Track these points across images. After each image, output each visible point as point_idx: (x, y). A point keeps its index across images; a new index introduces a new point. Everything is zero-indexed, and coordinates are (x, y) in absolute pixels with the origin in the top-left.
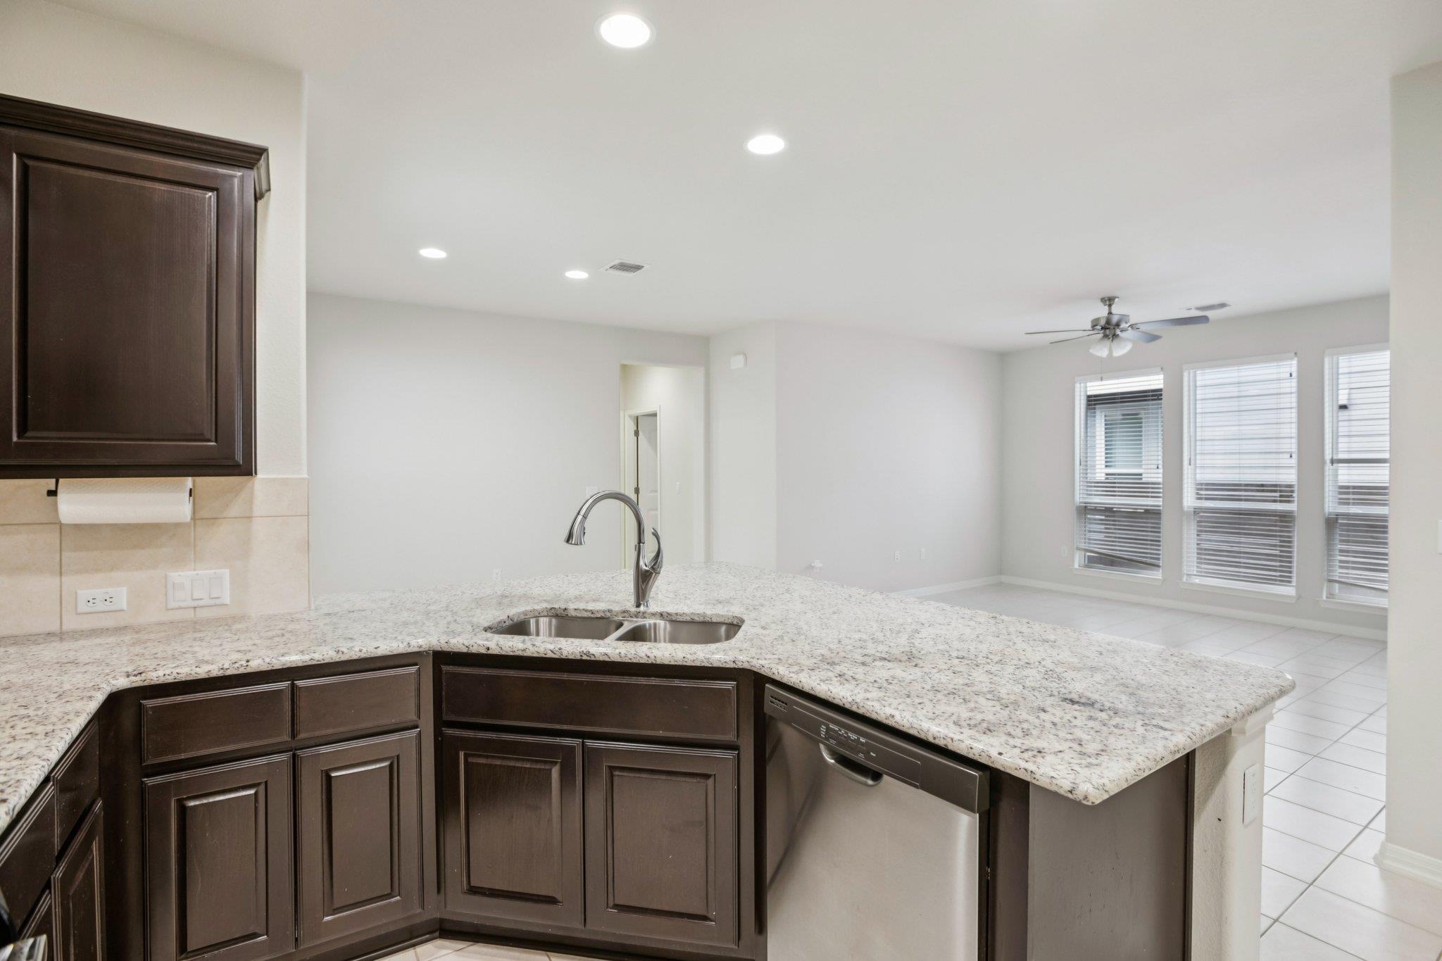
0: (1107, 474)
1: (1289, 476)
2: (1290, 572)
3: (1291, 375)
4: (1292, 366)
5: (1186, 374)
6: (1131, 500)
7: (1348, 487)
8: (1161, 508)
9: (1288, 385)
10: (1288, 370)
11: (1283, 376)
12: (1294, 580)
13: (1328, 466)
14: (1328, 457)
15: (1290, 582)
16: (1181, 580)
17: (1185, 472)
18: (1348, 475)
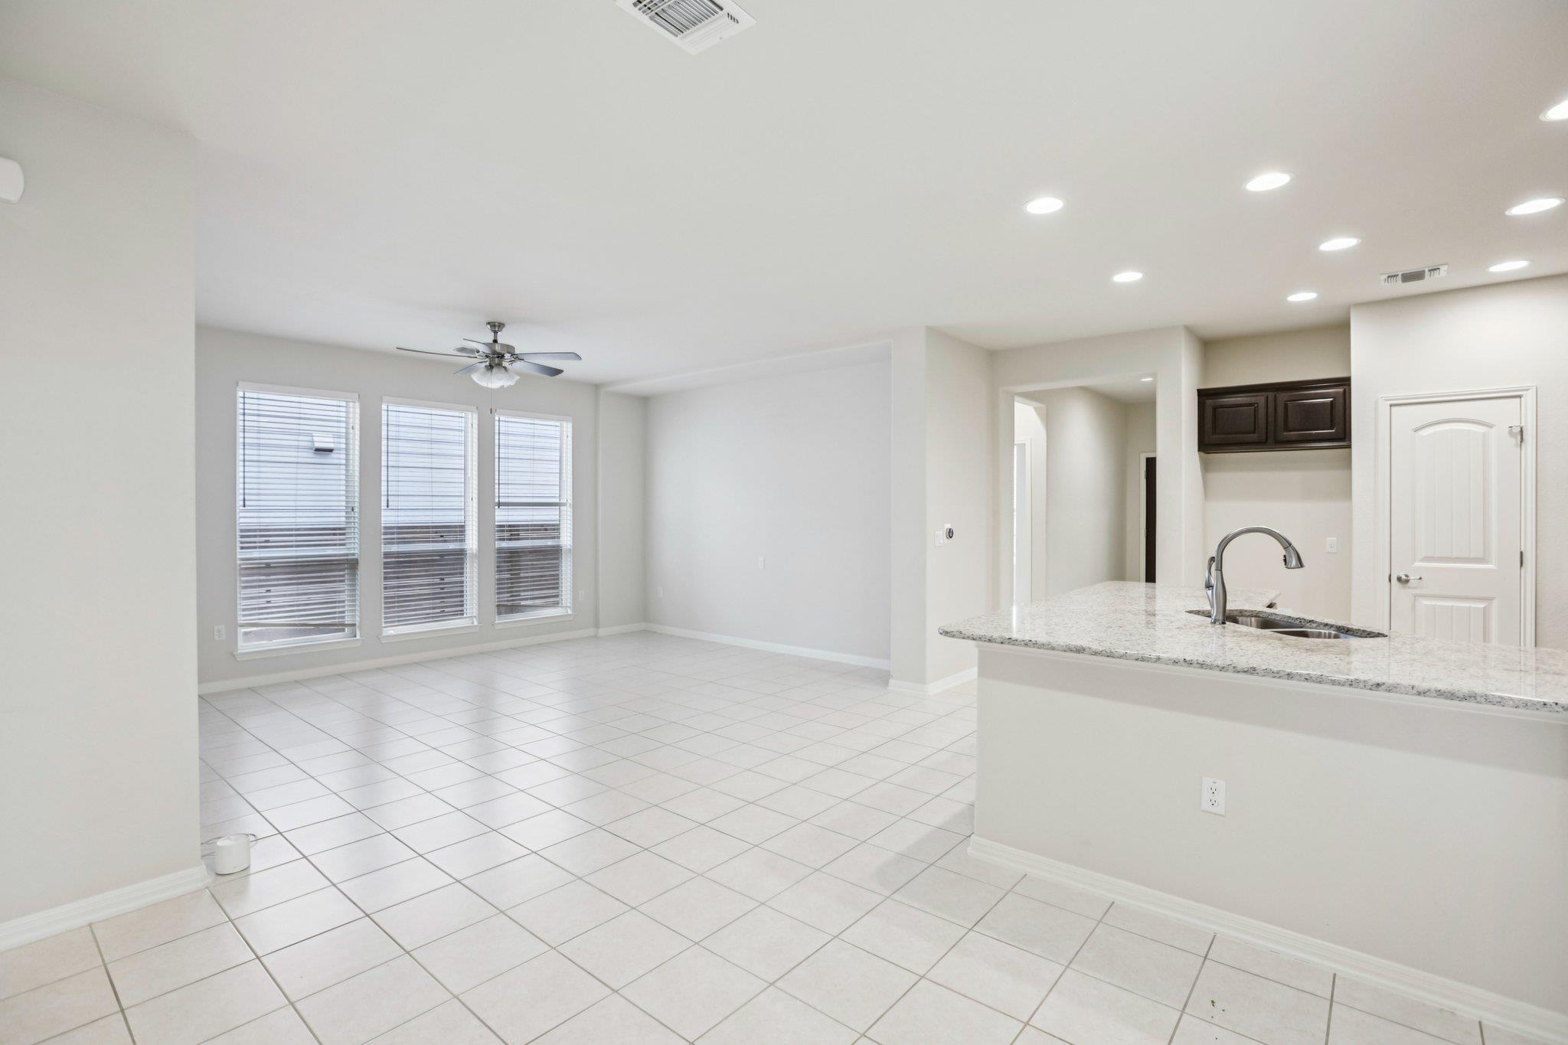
6: (312, 551)
7: (503, 526)
16: (381, 634)
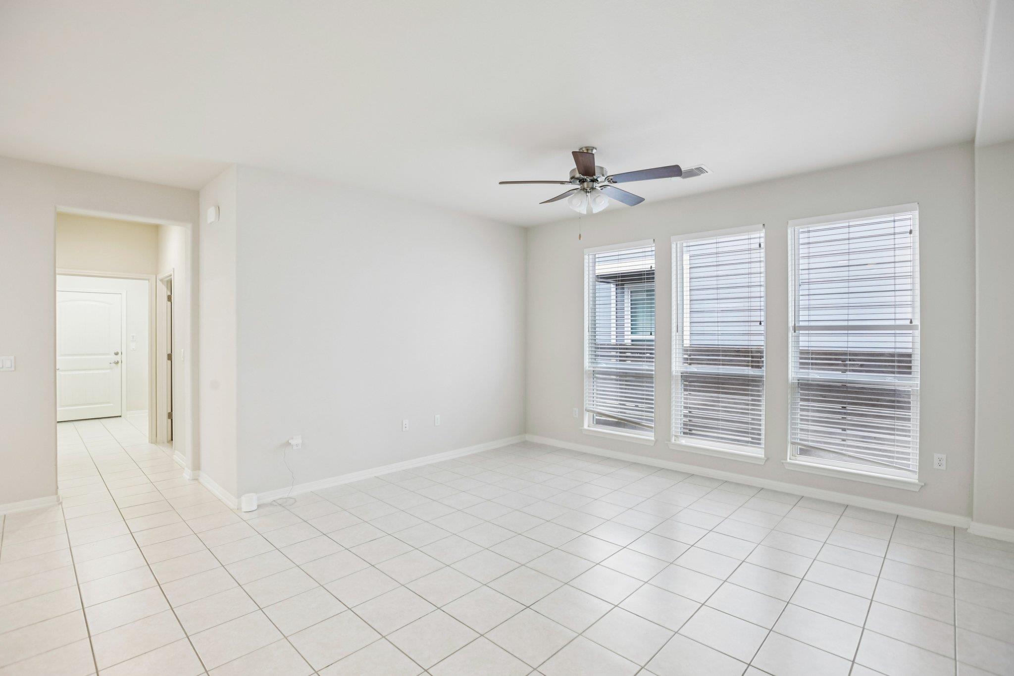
0: (633, 341)
1: (758, 342)
2: (759, 435)
3: (760, 245)
4: (759, 236)
5: (674, 246)
8: (653, 373)
9: (758, 255)
10: (757, 241)
11: (753, 246)
12: (763, 441)
13: (791, 333)
14: (791, 324)
15: (759, 444)
16: (670, 441)
17: (673, 338)
18: (809, 342)
